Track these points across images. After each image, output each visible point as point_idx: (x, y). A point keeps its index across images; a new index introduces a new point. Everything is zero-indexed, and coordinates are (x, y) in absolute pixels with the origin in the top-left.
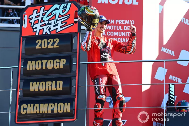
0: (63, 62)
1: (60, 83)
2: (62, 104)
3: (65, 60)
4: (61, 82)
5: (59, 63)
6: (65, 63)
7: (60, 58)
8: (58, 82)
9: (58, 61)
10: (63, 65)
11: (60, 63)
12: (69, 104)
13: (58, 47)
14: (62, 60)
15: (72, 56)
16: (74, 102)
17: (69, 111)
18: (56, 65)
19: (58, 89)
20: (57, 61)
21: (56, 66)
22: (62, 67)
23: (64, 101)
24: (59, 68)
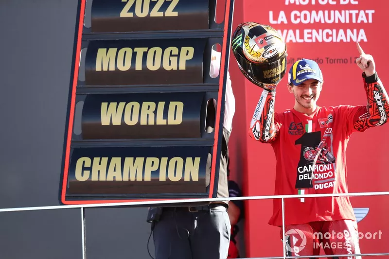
0: (187, 54)
1: (176, 106)
2: (180, 160)
3: (191, 50)
4: (180, 105)
5: (177, 57)
6: (191, 56)
7: (180, 43)
8: (172, 104)
9: (175, 50)
10: (186, 60)
11: (178, 56)
12: (198, 160)
13: (176, 14)
14: (184, 49)
15: (211, 40)
16: (210, 155)
17: (195, 178)
18: (170, 61)
19: (171, 121)
20: (171, 51)
21: (170, 64)
22: (183, 67)
23: (185, 153)
24: (175, 68)
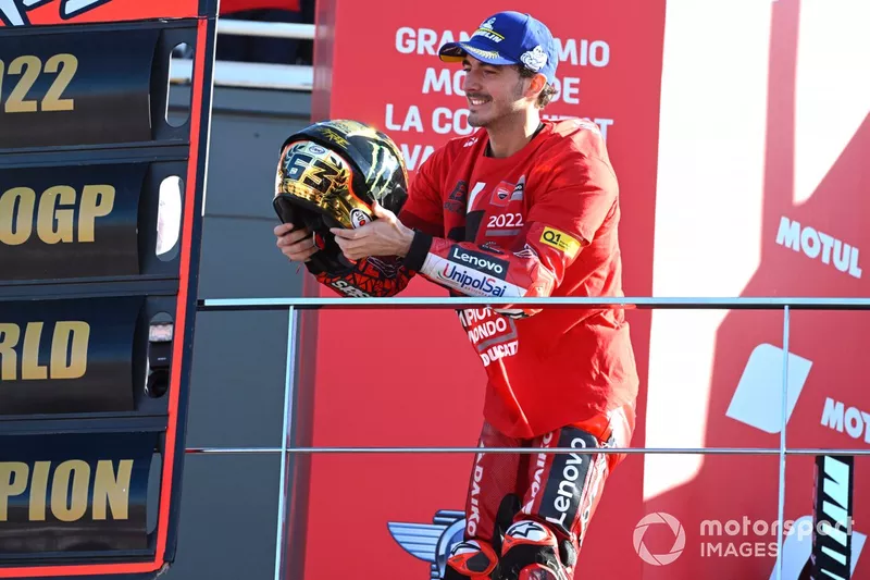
0: (98, 203)
1: (72, 333)
2: (82, 467)
3: (109, 192)
4: (82, 330)
5: (72, 211)
6: (107, 208)
7: (79, 178)
8: (62, 329)
9: (68, 194)
10: (96, 218)
11: (76, 207)
12: (126, 466)
13: (69, 105)
14: (90, 191)
15: (157, 168)
16: (156, 457)
17: (121, 512)
18: (55, 222)
19: (59, 370)
20: (59, 196)
21: (55, 230)
22: (87, 234)
23: (92, 449)
24: (69, 239)
